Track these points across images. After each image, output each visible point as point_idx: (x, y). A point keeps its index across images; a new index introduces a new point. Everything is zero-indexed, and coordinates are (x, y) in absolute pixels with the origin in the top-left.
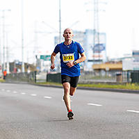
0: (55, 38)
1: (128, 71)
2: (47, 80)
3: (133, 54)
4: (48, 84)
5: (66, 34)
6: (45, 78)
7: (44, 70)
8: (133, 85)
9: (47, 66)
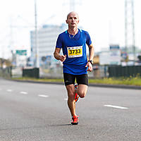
0: (31, 32)
1: (105, 65)
2: (23, 75)
3: (111, 48)
4: (24, 79)
5: (71, 20)
6: (21, 73)
7: (20, 66)
8: (110, 79)
9: (23, 61)
